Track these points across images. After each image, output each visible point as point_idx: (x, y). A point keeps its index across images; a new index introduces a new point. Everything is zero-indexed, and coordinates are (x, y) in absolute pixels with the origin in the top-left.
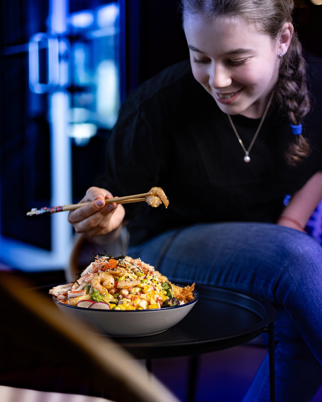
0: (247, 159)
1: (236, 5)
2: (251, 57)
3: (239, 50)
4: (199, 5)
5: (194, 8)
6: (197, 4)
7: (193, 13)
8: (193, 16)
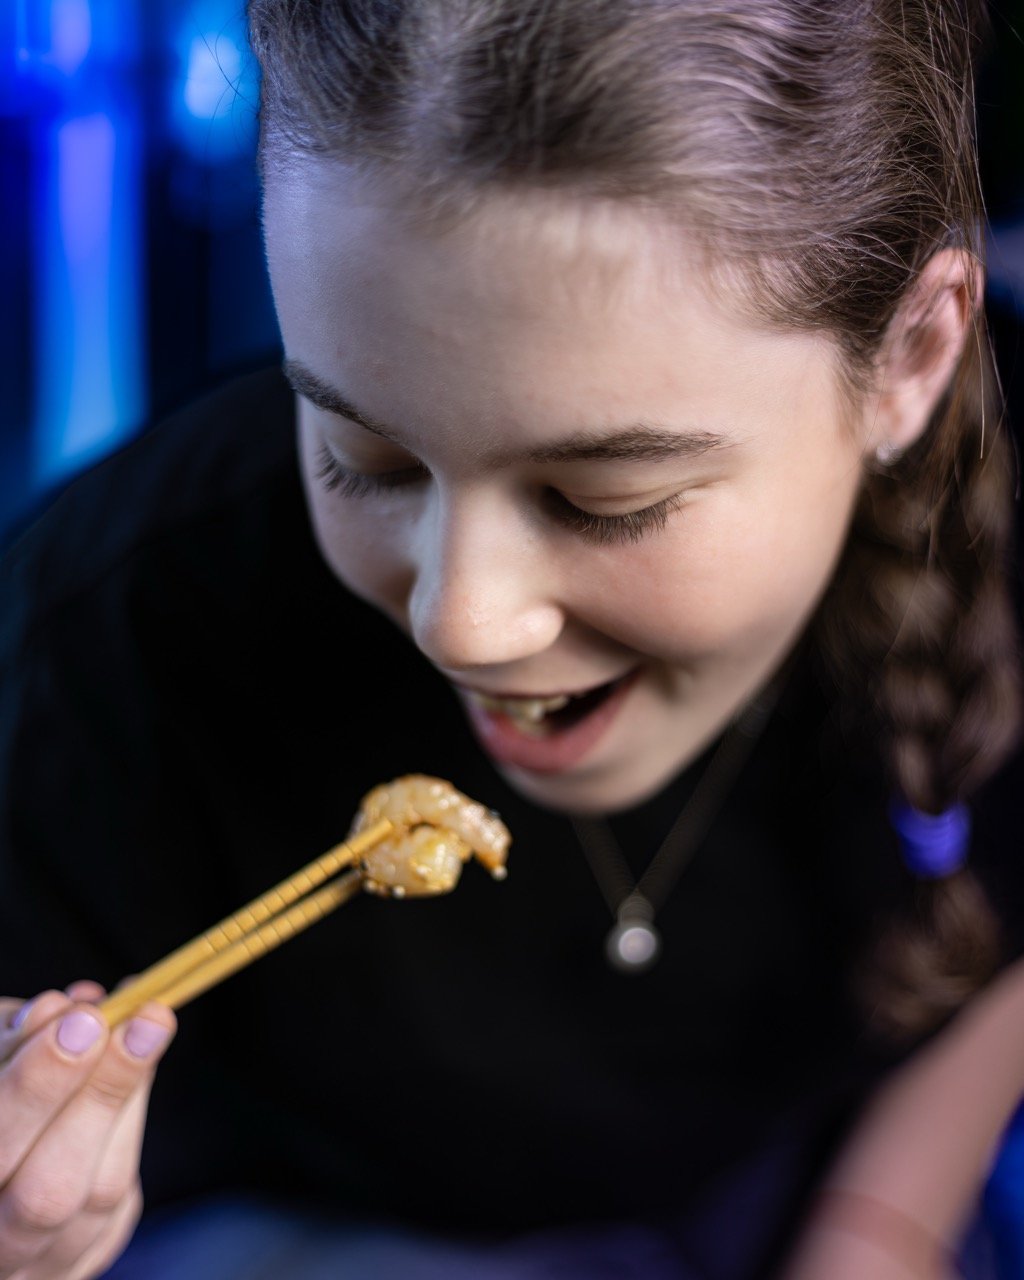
0: (633, 943)
1: (632, 126)
2: (702, 484)
3: (626, 437)
4: (362, 98)
5: (326, 117)
6: (350, 89)
7: (318, 148)
8: (318, 169)
